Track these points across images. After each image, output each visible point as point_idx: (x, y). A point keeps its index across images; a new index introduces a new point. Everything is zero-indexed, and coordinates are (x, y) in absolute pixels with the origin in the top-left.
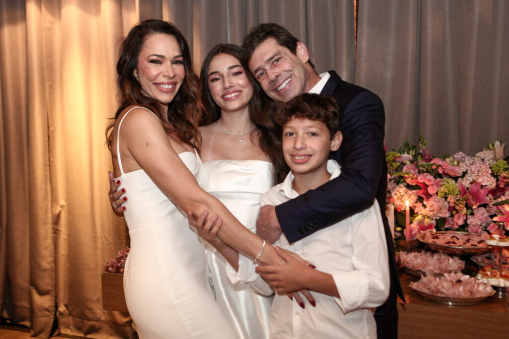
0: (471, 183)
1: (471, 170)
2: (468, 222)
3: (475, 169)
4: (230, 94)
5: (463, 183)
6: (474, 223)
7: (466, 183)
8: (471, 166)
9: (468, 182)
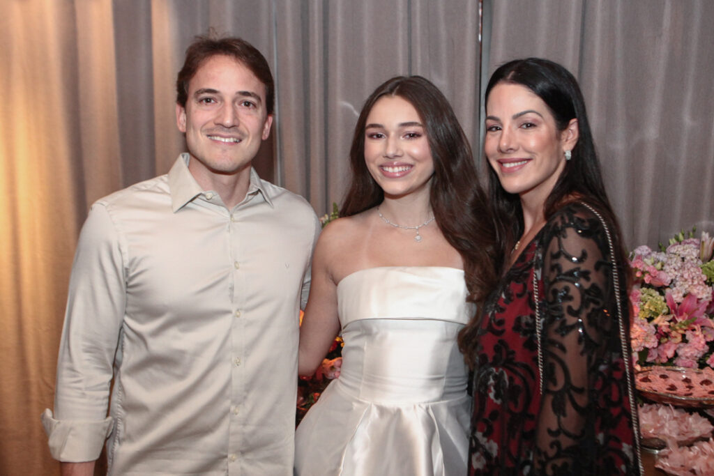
0: (684, 296)
1: (682, 276)
2: (680, 353)
3: (689, 275)
4: (393, 167)
5: (674, 296)
6: (689, 355)
7: (677, 296)
8: (681, 271)
9: (681, 295)
